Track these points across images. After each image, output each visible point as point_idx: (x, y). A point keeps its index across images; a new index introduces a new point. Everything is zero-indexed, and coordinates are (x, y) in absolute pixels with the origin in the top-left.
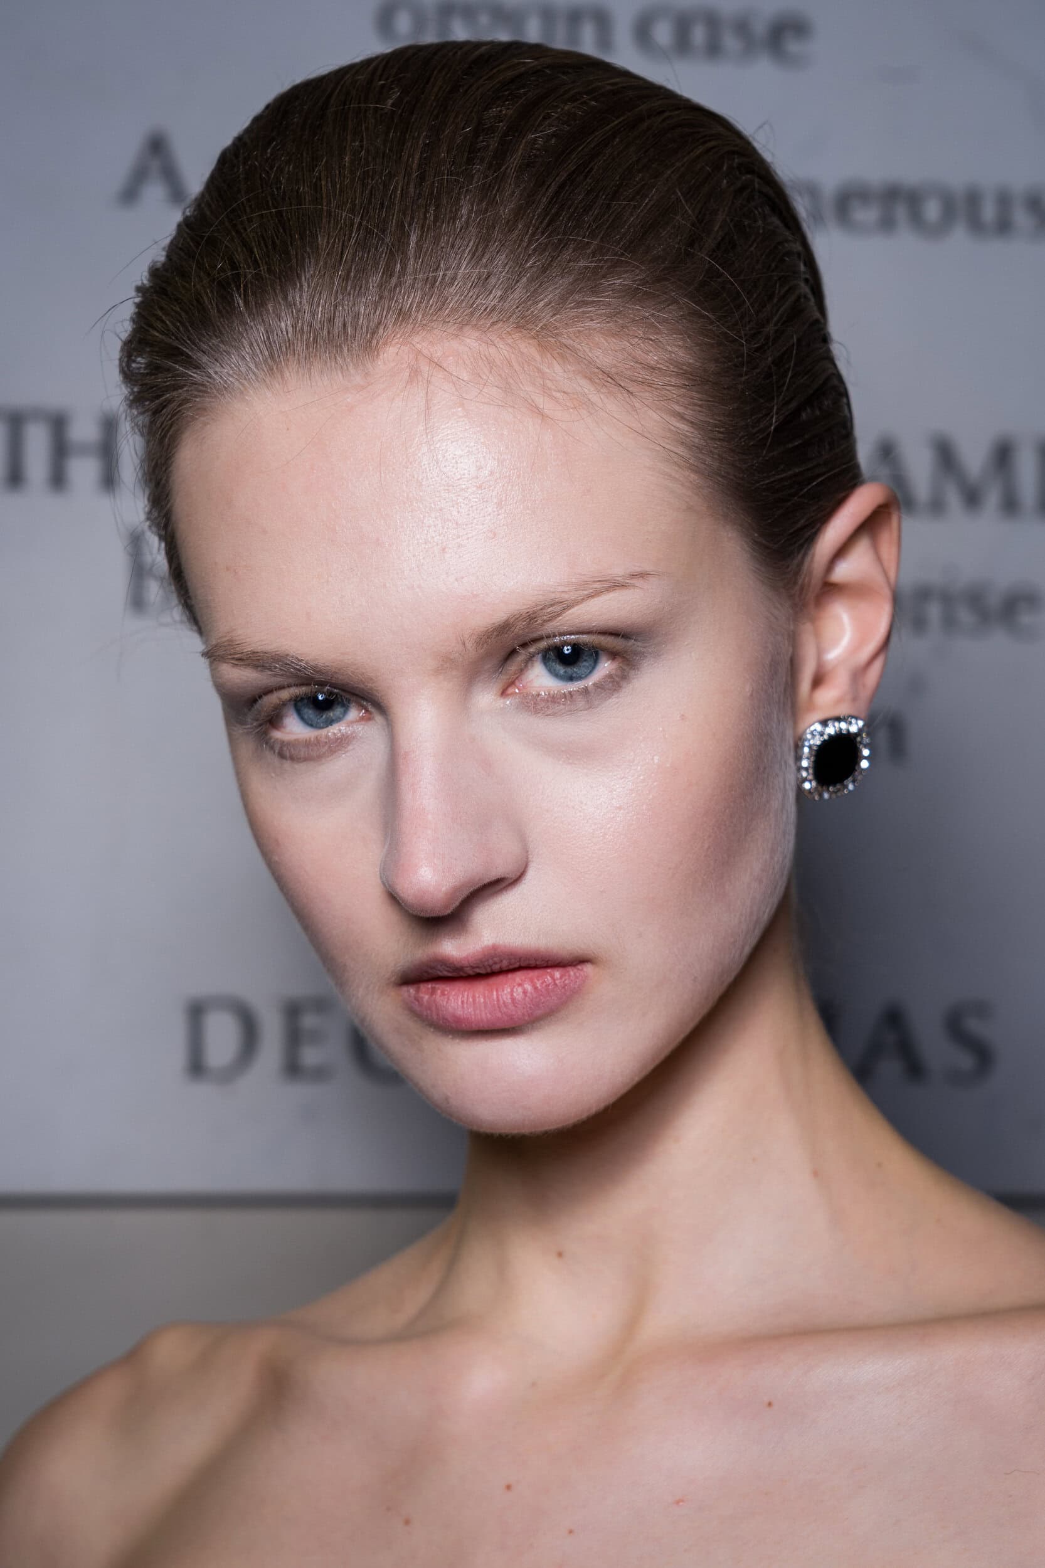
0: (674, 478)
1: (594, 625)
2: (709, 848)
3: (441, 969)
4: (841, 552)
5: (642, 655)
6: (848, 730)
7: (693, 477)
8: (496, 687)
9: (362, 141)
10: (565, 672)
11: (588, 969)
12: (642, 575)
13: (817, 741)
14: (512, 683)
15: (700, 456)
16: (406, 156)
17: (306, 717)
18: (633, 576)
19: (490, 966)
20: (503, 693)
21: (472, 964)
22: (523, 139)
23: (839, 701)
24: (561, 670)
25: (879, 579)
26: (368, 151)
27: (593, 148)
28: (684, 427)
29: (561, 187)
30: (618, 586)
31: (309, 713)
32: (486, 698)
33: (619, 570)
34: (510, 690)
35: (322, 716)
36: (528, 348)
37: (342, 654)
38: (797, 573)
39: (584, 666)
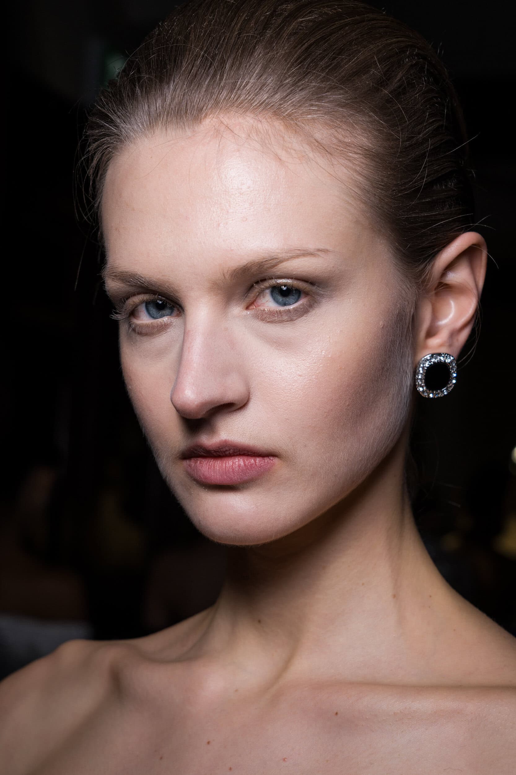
0: (350, 203)
1: (294, 273)
2: (348, 405)
3: (200, 451)
4: (451, 266)
5: (322, 296)
6: (445, 361)
7: (362, 206)
8: (244, 304)
9: (214, 16)
10: (282, 300)
11: (276, 460)
12: (325, 251)
13: (427, 364)
14: (252, 303)
15: (368, 195)
16: (234, 24)
17: (151, 312)
18: (319, 250)
19: (224, 452)
20: (247, 308)
21: (214, 449)
22: (295, 20)
23: (441, 345)
24: (280, 299)
25: (471, 284)
26: (216, 21)
27: (332, 29)
28: (360, 179)
29: (310, 46)
30: (309, 254)
31: (153, 311)
32: (237, 310)
33: (311, 246)
34: (251, 307)
35: (159, 313)
36: (278, 124)
37: (163, 276)
38: (423, 271)
39: (292, 298)
